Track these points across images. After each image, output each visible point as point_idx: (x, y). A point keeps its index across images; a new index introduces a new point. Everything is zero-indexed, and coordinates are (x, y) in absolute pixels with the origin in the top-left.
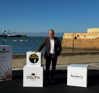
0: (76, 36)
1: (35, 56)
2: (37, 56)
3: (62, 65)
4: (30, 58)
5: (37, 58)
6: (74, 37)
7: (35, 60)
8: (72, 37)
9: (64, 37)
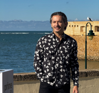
0: (93, 29)
6: (88, 32)
8: (82, 30)
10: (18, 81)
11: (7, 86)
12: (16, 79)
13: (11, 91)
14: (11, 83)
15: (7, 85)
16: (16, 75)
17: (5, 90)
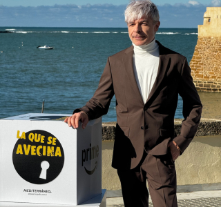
1: (45, 144)
2: (58, 144)
3: (199, 188)
4: (19, 151)
5: (58, 153)
7: (45, 165)
9: (203, 32)
10: (107, 139)
11: (89, 152)
12: (105, 136)
13: (96, 163)
14: (98, 146)
15: (88, 150)
16: (105, 127)
17: (83, 160)
